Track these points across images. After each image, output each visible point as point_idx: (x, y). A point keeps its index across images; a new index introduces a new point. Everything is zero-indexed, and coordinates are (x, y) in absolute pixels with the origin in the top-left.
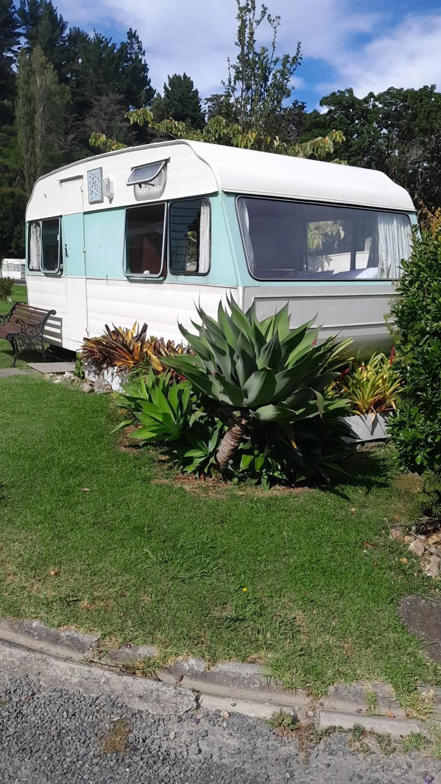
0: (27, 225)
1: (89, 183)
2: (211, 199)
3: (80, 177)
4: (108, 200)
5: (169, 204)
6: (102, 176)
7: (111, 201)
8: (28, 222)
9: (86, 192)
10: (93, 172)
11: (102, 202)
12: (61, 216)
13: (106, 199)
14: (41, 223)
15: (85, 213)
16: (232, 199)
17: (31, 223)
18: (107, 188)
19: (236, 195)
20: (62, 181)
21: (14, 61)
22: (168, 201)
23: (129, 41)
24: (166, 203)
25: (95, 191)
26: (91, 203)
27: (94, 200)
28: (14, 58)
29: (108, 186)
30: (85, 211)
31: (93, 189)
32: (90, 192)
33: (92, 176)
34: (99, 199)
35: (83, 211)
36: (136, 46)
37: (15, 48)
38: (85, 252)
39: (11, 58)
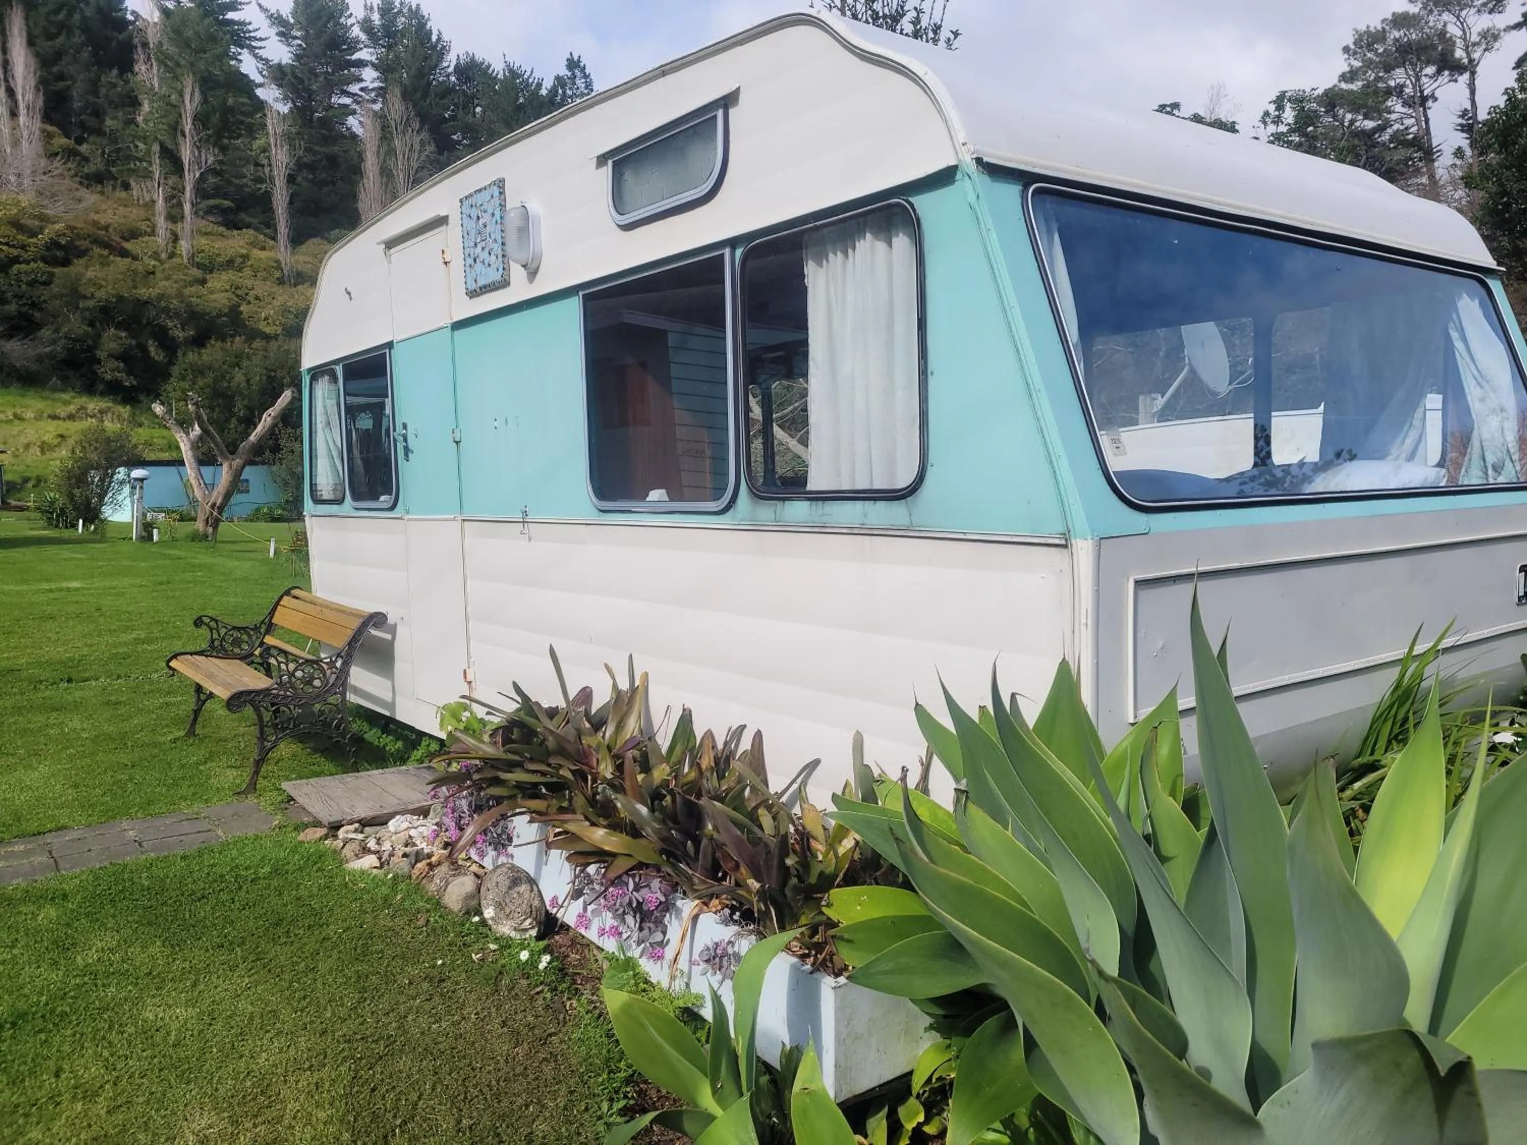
0: (306, 380)
1: (466, 235)
2: (923, 203)
3: (442, 221)
4: (523, 273)
5: (739, 252)
6: (503, 206)
7: (533, 274)
8: (310, 370)
9: (458, 264)
10: (478, 199)
11: (504, 283)
12: (390, 345)
13: (517, 273)
14: (339, 370)
15: (459, 325)
16: (1011, 192)
17: (317, 373)
18: (520, 238)
19: (1024, 178)
20: (390, 244)
21: (354, 113)
22: (733, 243)
23: (569, 74)
24: (727, 251)
25: (484, 255)
26: (473, 294)
27: (482, 282)
28: (354, 106)
29: (524, 230)
30: (456, 319)
31: (479, 249)
32: (470, 261)
33: (474, 212)
34: (494, 276)
35: (448, 322)
36: (580, 82)
37: (354, 88)
38: (457, 443)
39: (346, 106)
